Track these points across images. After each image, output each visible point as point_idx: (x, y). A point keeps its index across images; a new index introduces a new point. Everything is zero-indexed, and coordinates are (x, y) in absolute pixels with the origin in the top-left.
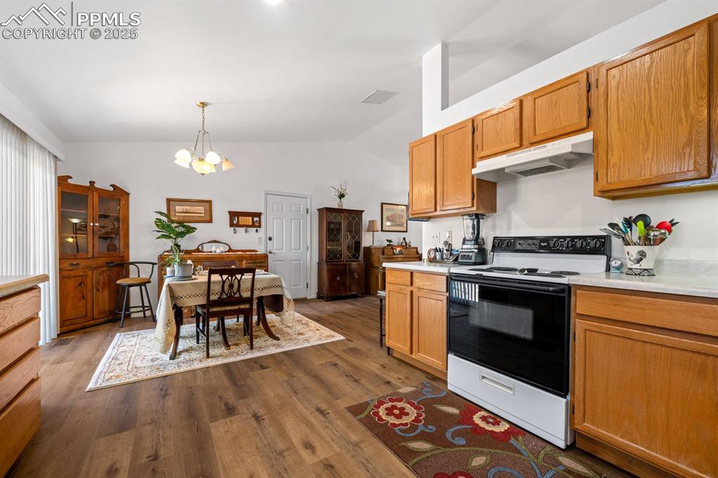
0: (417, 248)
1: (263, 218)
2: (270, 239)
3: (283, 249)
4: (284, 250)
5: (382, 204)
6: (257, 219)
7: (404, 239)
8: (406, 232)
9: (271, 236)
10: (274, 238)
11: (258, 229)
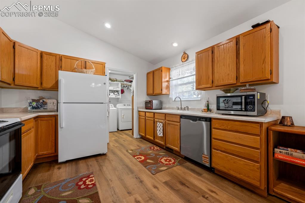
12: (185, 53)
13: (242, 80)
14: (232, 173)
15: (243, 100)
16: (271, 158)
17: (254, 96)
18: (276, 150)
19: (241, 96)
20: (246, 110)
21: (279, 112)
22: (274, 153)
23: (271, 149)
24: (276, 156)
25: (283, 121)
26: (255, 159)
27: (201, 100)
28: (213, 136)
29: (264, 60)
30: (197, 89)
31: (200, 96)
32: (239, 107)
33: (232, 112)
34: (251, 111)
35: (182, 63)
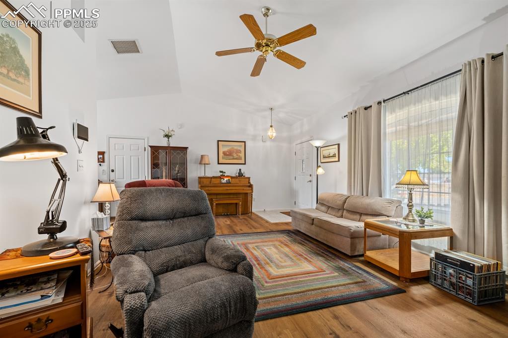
0: (249, 178)
1: (106, 156)
2: (113, 171)
3: (123, 178)
4: (125, 180)
5: (218, 141)
6: (101, 156)
7: (240, 170)
8: (245, 164)
9: (114, 169)
10: (117, 171)
11: (101, 164)
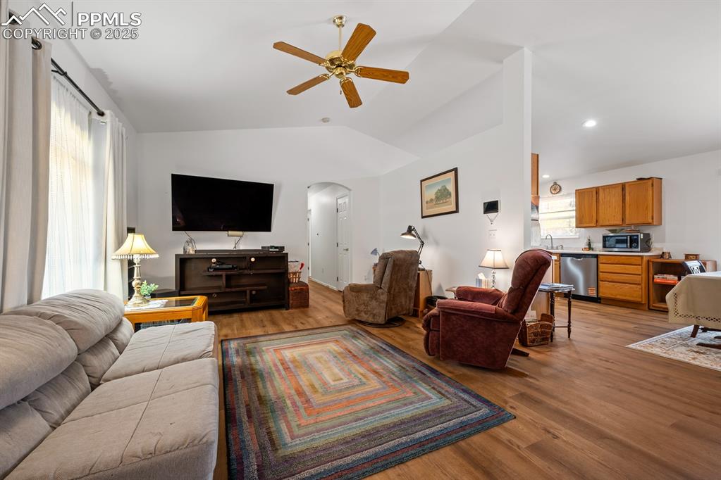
12: (555, 184)
13: (627, 222)
14: (618, 297)
15: (629, 239)
16: (651, 282)
17: (637, 236)
18: (655, 276)
19: (627, 236)
20: (631, 247)
21: (662, 249)
22: (653, 278)
23: (651, 276)
24: (655, 280)
25: (662, 256)
26: (638, 282)
27: (579, 238)
28: (600, 270)
29: (647, 208)
30: (577, 227)
31: (578, 234)
32: (625, 245)
33: (616, 250)
34: (635, 248)
35: (551, 195)
